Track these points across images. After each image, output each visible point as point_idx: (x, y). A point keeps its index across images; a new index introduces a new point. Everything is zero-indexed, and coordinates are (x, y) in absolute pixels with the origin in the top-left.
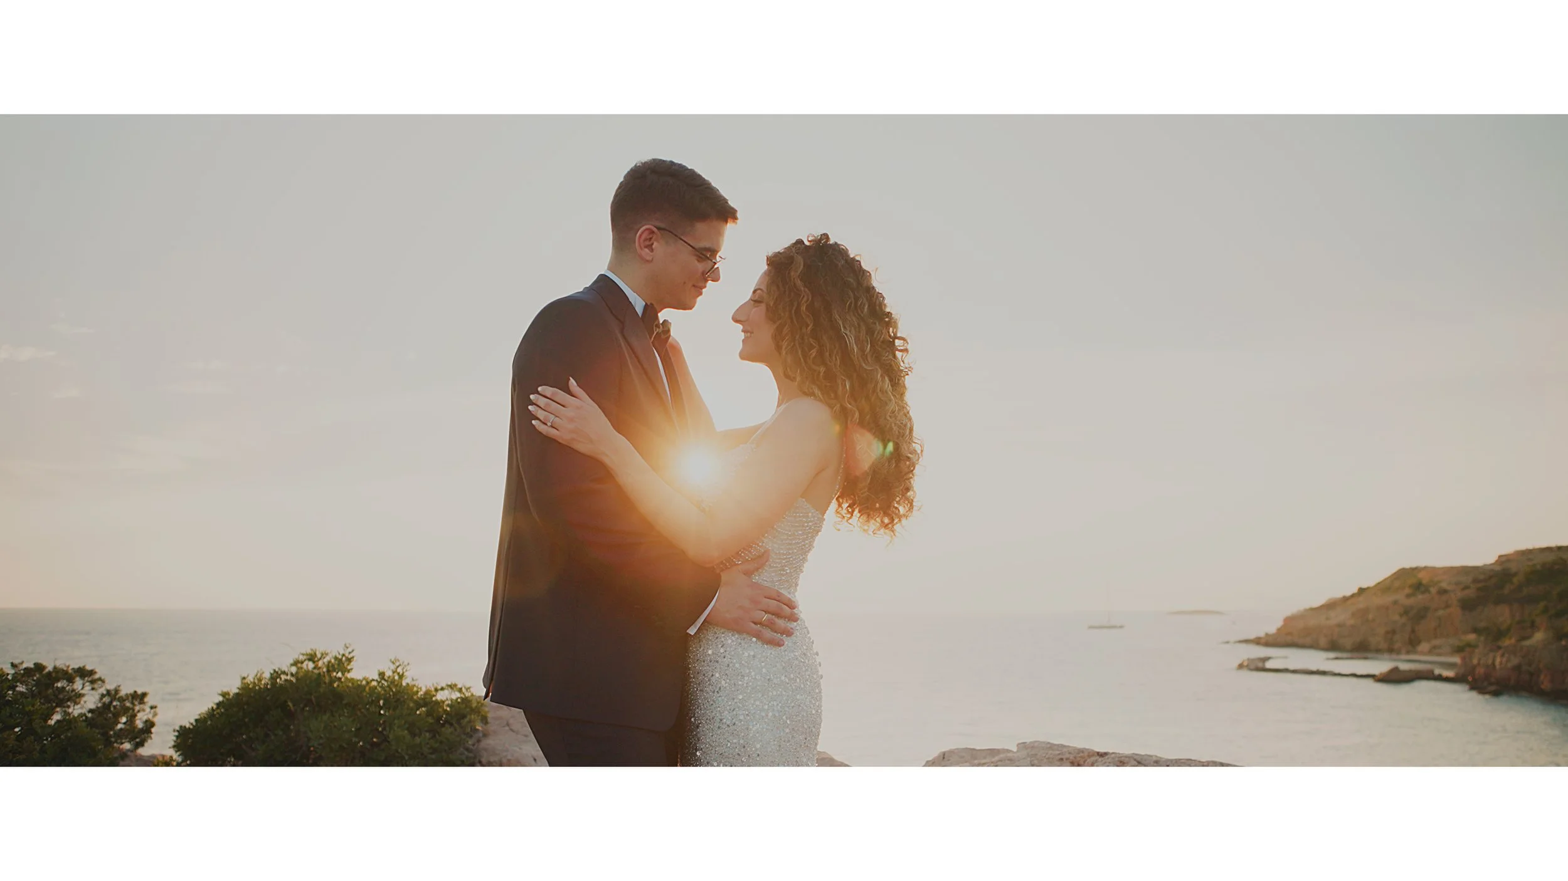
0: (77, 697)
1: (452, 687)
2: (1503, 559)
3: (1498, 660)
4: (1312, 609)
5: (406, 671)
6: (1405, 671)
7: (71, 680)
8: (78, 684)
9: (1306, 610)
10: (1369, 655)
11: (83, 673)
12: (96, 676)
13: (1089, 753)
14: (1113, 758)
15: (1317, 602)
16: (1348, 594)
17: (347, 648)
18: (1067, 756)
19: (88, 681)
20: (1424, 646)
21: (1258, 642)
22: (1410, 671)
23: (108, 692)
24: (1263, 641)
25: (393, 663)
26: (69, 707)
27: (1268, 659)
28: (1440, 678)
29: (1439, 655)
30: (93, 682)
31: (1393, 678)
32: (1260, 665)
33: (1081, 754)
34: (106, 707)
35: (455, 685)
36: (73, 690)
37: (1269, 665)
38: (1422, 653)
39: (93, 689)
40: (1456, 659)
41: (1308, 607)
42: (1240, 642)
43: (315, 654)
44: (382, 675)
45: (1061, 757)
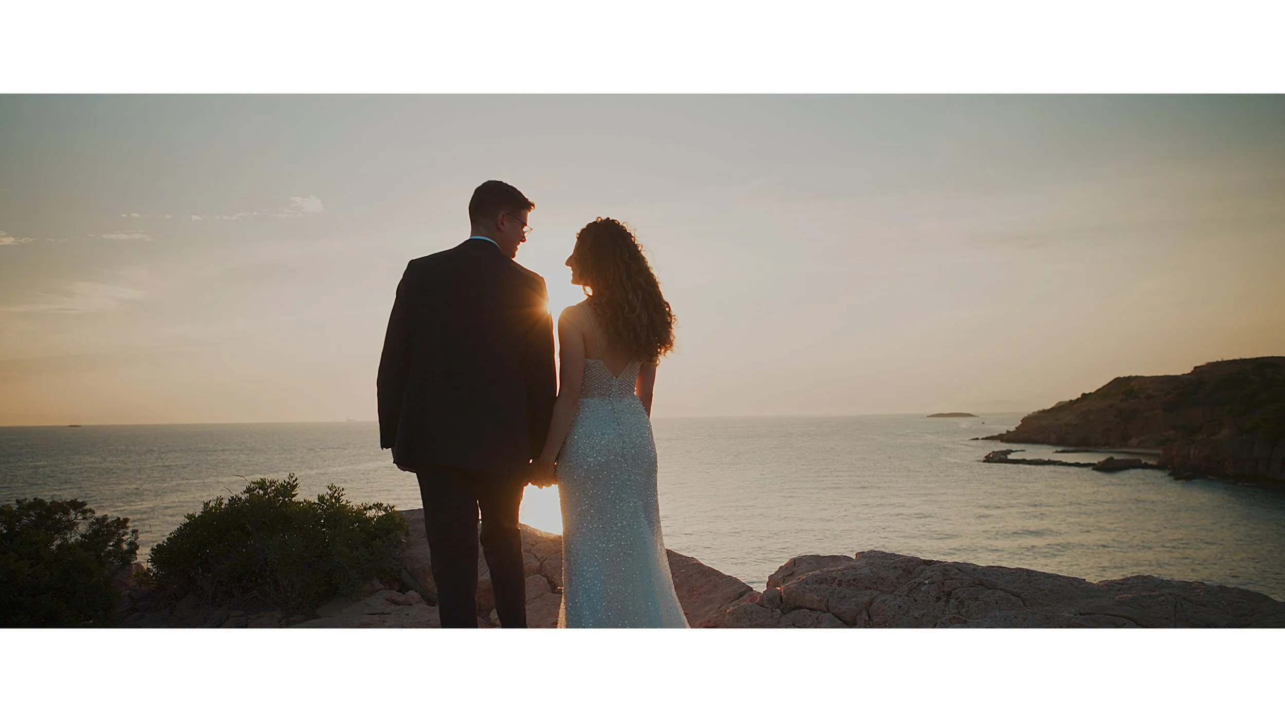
0: (72, 525)
1: (378, 506)
2: (1198, 370)
3: (1192, 452)
4: (1044, 411)
5: (342, 495)
6: (1118, 460)
7: (67, 513)
8: (72, 514)
9: (1040, 412)
10: (1090, 449)
11: (77, 506)
12: (87, 507)
13: (917, 562)
14: (938, 567)
15: (1049, 406)
16: (1074, 398)
17: (292, 477)
18: (900, 564)
19: (79, 512)
20: (1134, 441)
21: (1001, 438)
22: (1122, 460)
23: (97, 519)
24: (1005, 438)
25: (330, 489)
26: (66, 534)
27: (1009, 452)
28: (1146, 466)
29: (1145, 448)
30: (85, 512)
31: (1107, 467)
32: (1003, 457)
33: (911, 563)
34: (96, 533)
35: (381, 505)
36: (69, 521)
37: (1010, 457)
38: (1133, 447)
39: (84, 518)
40: (1159, 452)
41: (1041, 409)
42: (987, 438)
43: (265, 482)
44: (321, 498)
45: (894, 565)
